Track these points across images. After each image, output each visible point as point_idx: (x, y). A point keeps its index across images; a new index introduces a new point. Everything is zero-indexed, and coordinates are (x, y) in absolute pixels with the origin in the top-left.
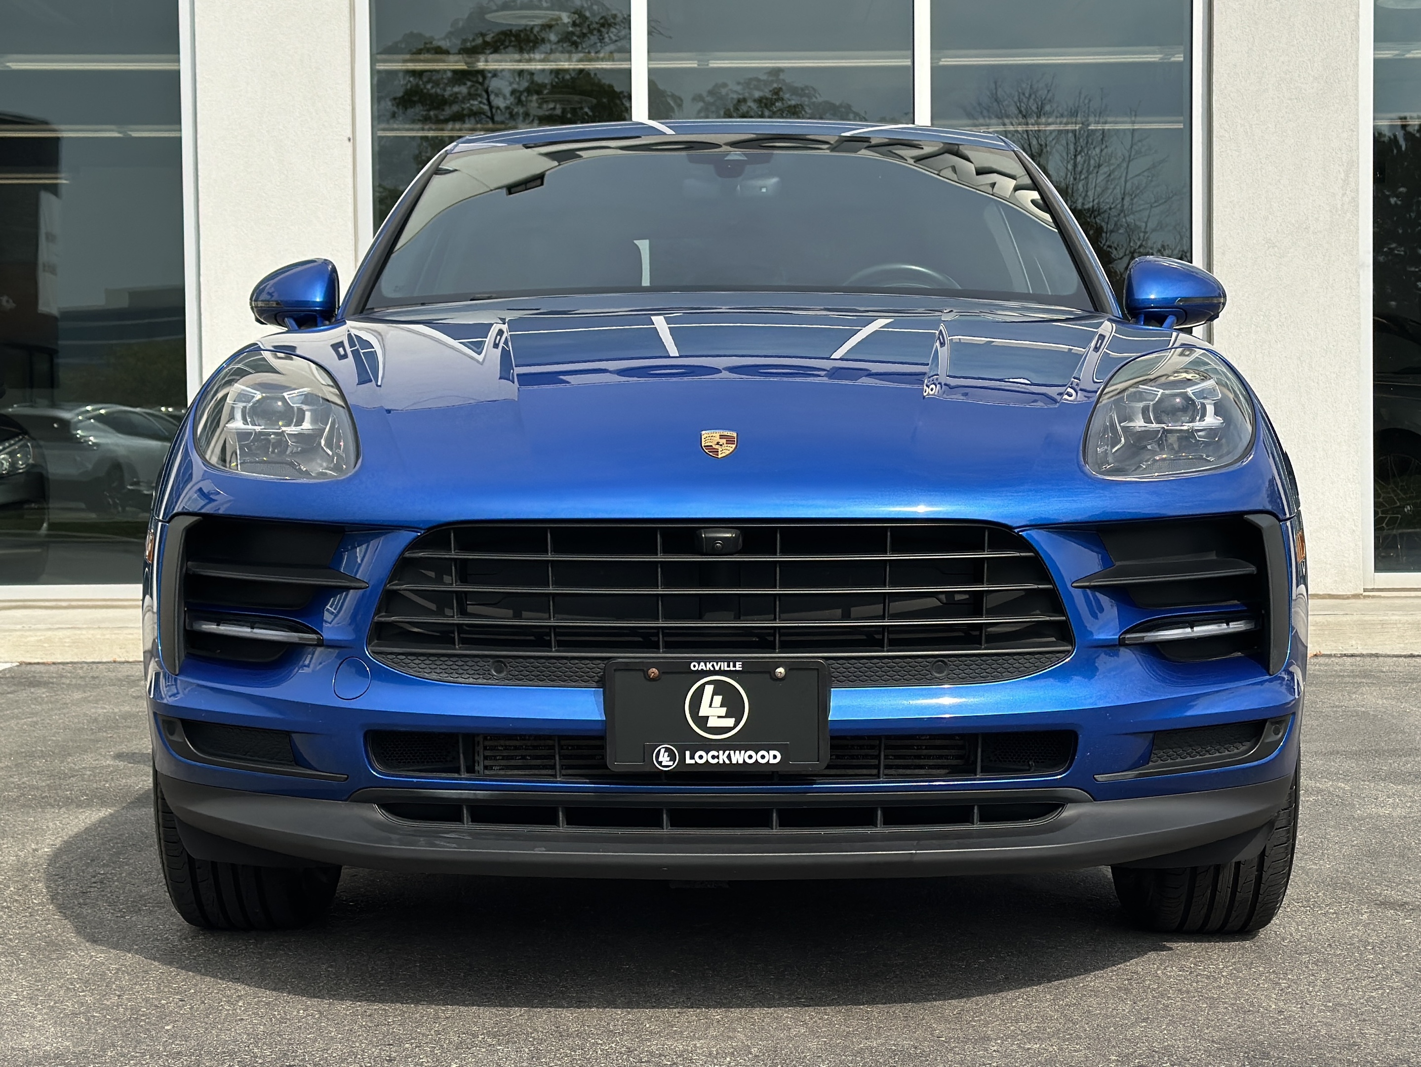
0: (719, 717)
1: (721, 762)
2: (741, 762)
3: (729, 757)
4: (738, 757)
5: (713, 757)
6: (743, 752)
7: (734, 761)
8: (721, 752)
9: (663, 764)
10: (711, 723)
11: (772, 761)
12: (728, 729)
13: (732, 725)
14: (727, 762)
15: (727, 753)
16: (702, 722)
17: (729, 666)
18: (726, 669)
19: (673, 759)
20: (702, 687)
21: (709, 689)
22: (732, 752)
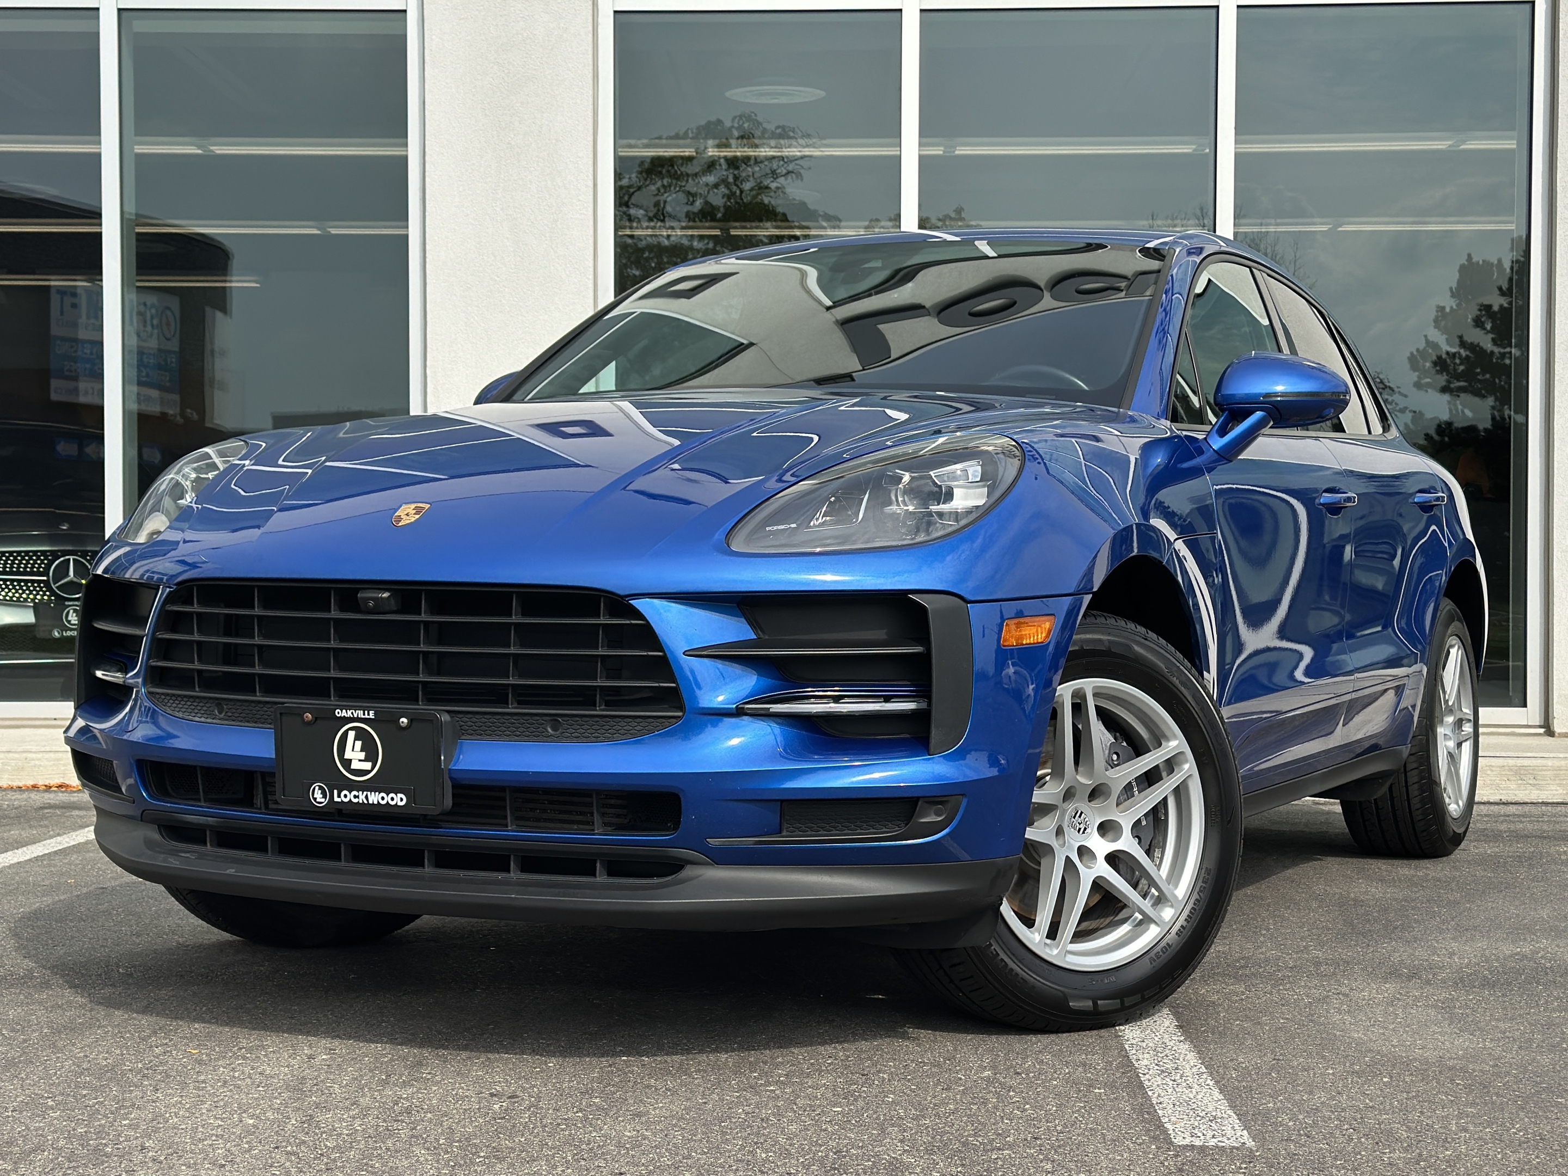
0: (360, 760)
1: (361, 802)
2: (376, 802)
3: (367, 797)
4: (374, 798)
5: (355, 797)
6: (377, 793)
7: (371, 802)
8: (361, 792)
9: (318, 800)
10: (355, 766)
11: (400, 804)
12: (366, 772)
13: (369, 768)
14: (366, 802)
15: (365, 793)
16: (347, 763)
17: (364, 714)
18: (363, 717)
19: (325, 797)
20: (346, 733)
21: (352, 734)
22: (369, 793)
